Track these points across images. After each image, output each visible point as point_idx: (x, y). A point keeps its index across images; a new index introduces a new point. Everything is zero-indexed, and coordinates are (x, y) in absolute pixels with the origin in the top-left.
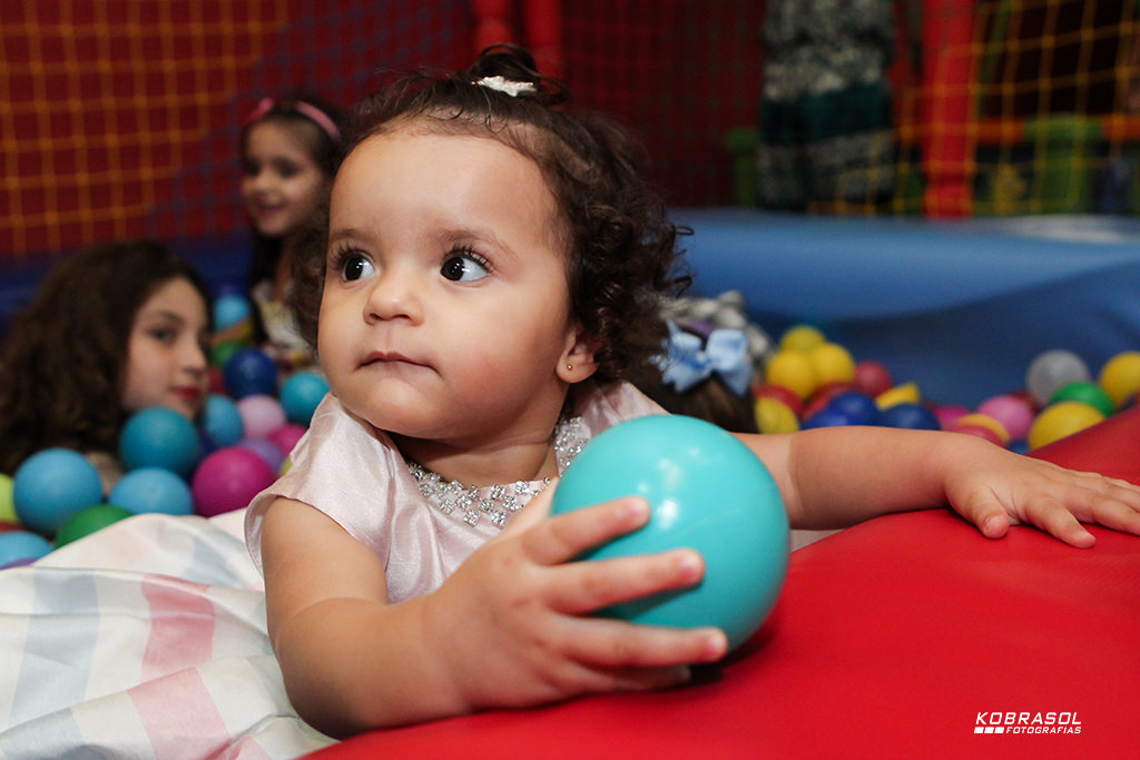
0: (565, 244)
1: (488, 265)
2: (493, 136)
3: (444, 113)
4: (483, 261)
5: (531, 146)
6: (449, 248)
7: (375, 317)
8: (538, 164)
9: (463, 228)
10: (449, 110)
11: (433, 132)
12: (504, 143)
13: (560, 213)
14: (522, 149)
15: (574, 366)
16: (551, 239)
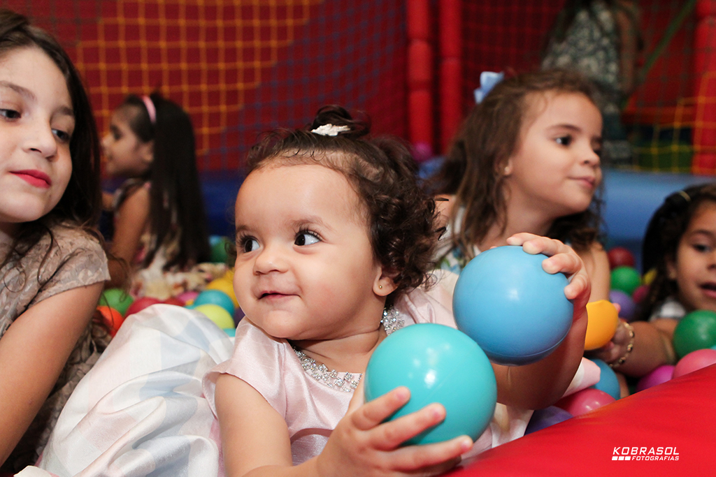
0: (365, 219)
1: (318, 236)
2: (317, 163)
3: (290, 153)
4: (316, 234)
5: (340, 165)
6: (297, 230)
7: (259, 274)
8: (345, 176)
9: (304, 218)
10: (292, 151)
11: (283, 165)
12: (324, 166)
13: (361, 201)
14: (334, 168)
15: (383, 287)
16: (356, 217)
